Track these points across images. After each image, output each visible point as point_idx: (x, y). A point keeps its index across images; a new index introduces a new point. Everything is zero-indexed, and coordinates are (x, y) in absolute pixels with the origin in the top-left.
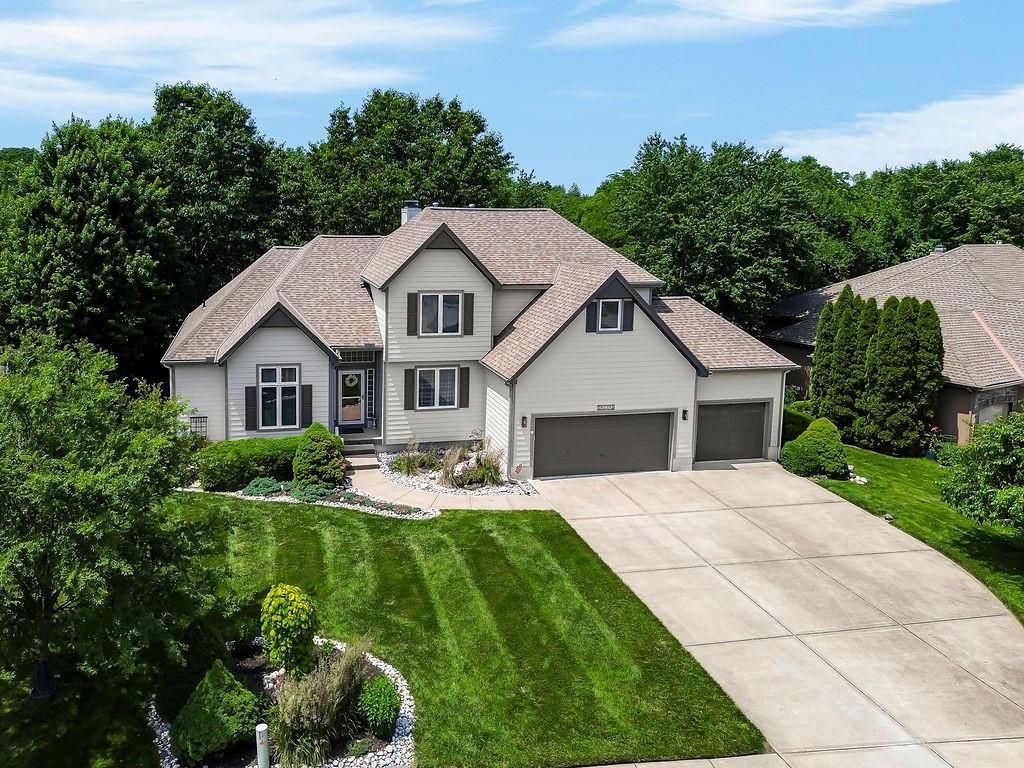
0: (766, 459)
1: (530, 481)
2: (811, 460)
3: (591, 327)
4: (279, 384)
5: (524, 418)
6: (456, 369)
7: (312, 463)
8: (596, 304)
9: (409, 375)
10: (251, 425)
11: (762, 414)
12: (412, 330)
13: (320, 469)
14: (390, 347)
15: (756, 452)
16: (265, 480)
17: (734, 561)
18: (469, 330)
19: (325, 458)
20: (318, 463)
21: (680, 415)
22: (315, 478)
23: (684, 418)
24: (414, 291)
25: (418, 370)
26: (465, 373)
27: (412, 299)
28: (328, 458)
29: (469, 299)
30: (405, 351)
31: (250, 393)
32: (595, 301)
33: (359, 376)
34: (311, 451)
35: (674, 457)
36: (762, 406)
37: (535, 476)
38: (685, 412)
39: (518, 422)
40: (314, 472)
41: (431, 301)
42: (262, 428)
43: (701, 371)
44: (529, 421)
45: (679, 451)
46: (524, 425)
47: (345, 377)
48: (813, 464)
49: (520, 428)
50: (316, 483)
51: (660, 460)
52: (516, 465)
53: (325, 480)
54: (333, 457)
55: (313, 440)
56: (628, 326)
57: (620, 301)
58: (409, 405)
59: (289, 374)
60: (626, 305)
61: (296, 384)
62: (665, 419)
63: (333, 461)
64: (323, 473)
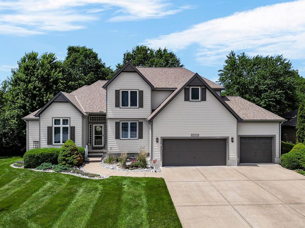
0: (274, 163)
1: (161, 167)
2: (295, 162)
3: (187, 99)
4: (61, 126)
5: (157, 139)
6: (137, 122)
7: (64, 156)
8: (188, 89)
9: (117, 124)
10: (50, 142)
11: (271, 143)
12: (117, 105)
13: (67, 159)
14: (108, 112)
15: (270, 160)
16: (47, 164)
17: (245, 203)
18: (141, 106)
19: (69, 154)
20: (66, 156)
21: (230, 140)
22: (64, 162)
23: (232, 142)
24: (118, 89)
25: (121, 122)
26: (141, 124)
27: (117, 92)
28: (71, 154)
29: (141, 92)
30: (114, 114)
31: (49, 129)
32: (188, 87)
33: (101, 127)
34: (64, 151)
35: (228, 159)
36: (271, 138)
37: (163, 166)
38: (232, 139)
39: (155, 140)
40: (64, 160)
41: (125, 93)
42: (54, 144)
43: (239, 120)
44: (160, 140)
45: (231, 157)
46: (157, 142)
47: (96, 127)
48: (295, 164)
49: (155, 143)
50: (65, 164)
51: (222, 161)
52: (154, 159)
53: (69, 164)
54: (74, 154)
55: (66, 146)
56: (204, 99)
57: (199, 87)
58: (117, 137)
59: (65, 121)
60: (202, 89)
61: (68, 126)
62: (224, 141)
63: (73, 156)
64: (68, 160)
